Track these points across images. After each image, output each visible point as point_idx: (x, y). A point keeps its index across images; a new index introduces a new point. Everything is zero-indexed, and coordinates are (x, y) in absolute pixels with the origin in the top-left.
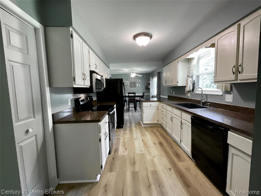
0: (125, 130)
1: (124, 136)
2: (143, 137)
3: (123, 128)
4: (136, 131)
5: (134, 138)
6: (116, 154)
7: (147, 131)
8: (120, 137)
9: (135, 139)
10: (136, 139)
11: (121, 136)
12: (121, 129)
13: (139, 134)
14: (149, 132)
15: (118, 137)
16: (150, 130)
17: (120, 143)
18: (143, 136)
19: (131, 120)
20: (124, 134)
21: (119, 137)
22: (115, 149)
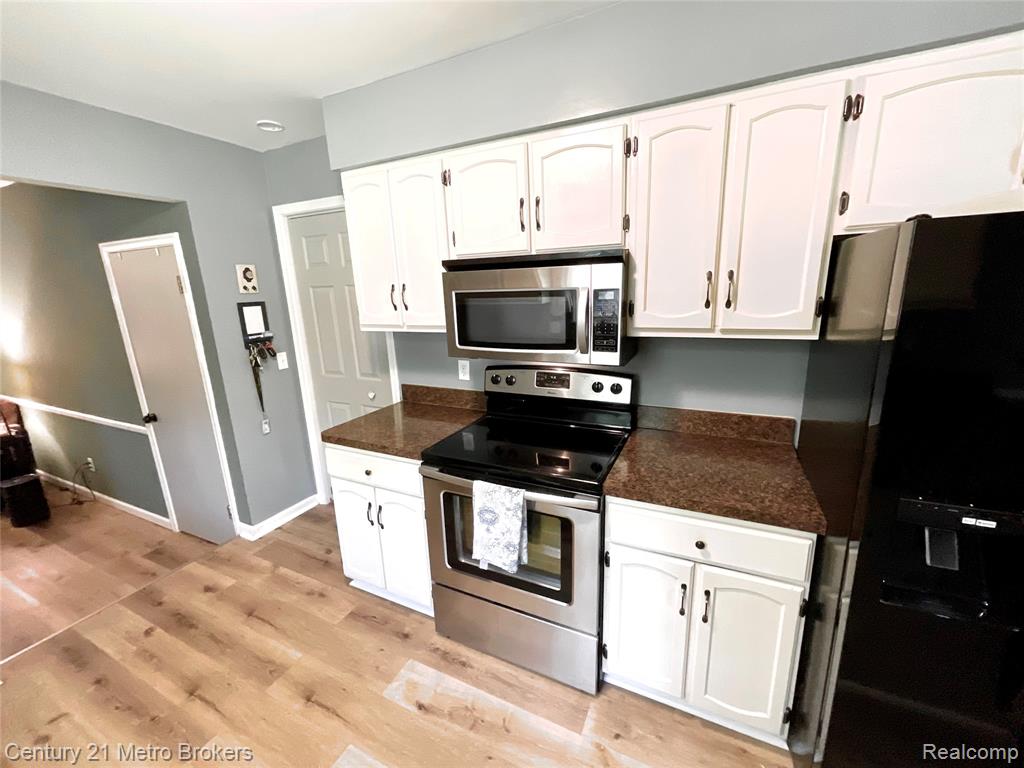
6: (424, 652)
8: (586, 732)
21: (588, 723)
22: (464, 659)
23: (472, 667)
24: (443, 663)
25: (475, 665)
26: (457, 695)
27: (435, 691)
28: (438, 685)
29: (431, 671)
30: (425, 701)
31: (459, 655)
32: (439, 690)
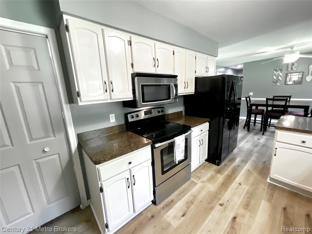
0: (219, 172)
1: (207, 183)
2: (242, 211)
3: (218, 165)
4: (240, 184)
5: (220, 199)
6: (163, 212)
7: (269, 200)
8: (198, 183)
9: (221, 202)
10: (221, 205)
11: (202, 182)
12: (215, 167)
13: (240, 196)
14: (274, 208)
15: (194, 180)
16: (283, 202)
17: (186, 194)
18: (246, 209)
19: (252, 156)
20: (211, 179)
21: (196, 182)
22: (170, 201)
23: (174, 199)
24: (169, 207)
25: (173, 198)
26: (182, 205)
27: (179, 211)
28: (177, 209)
29: (171, 210)
30: (182, 214)
31: (168, 202)
32: (179, 209)
